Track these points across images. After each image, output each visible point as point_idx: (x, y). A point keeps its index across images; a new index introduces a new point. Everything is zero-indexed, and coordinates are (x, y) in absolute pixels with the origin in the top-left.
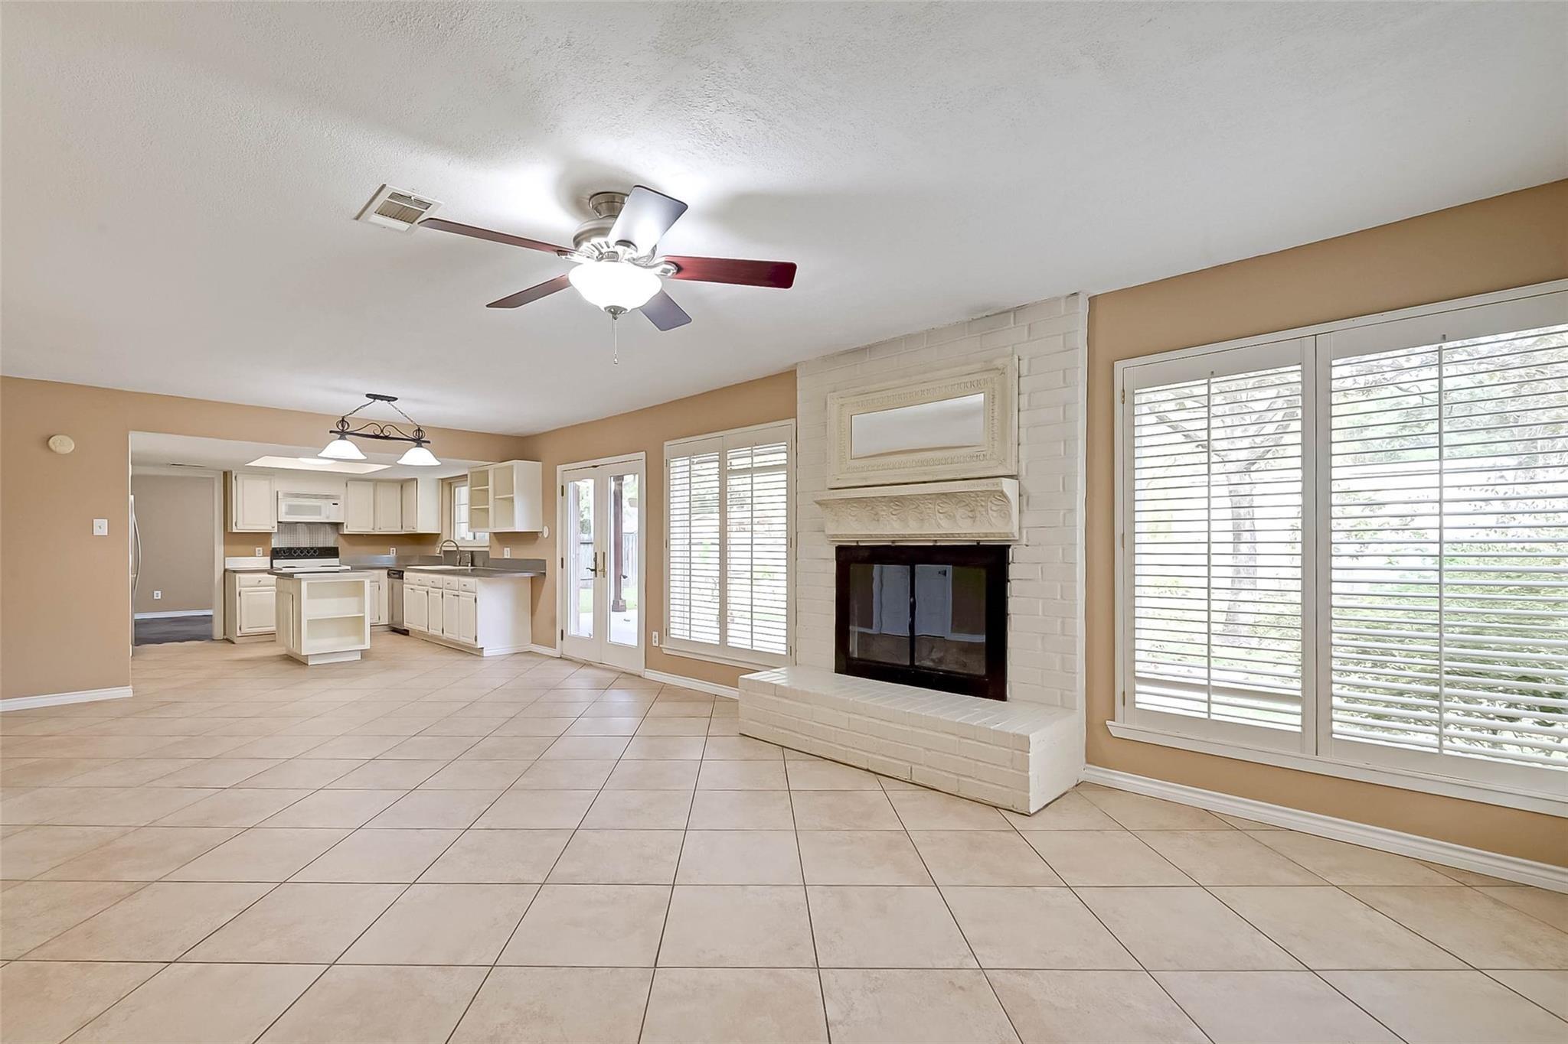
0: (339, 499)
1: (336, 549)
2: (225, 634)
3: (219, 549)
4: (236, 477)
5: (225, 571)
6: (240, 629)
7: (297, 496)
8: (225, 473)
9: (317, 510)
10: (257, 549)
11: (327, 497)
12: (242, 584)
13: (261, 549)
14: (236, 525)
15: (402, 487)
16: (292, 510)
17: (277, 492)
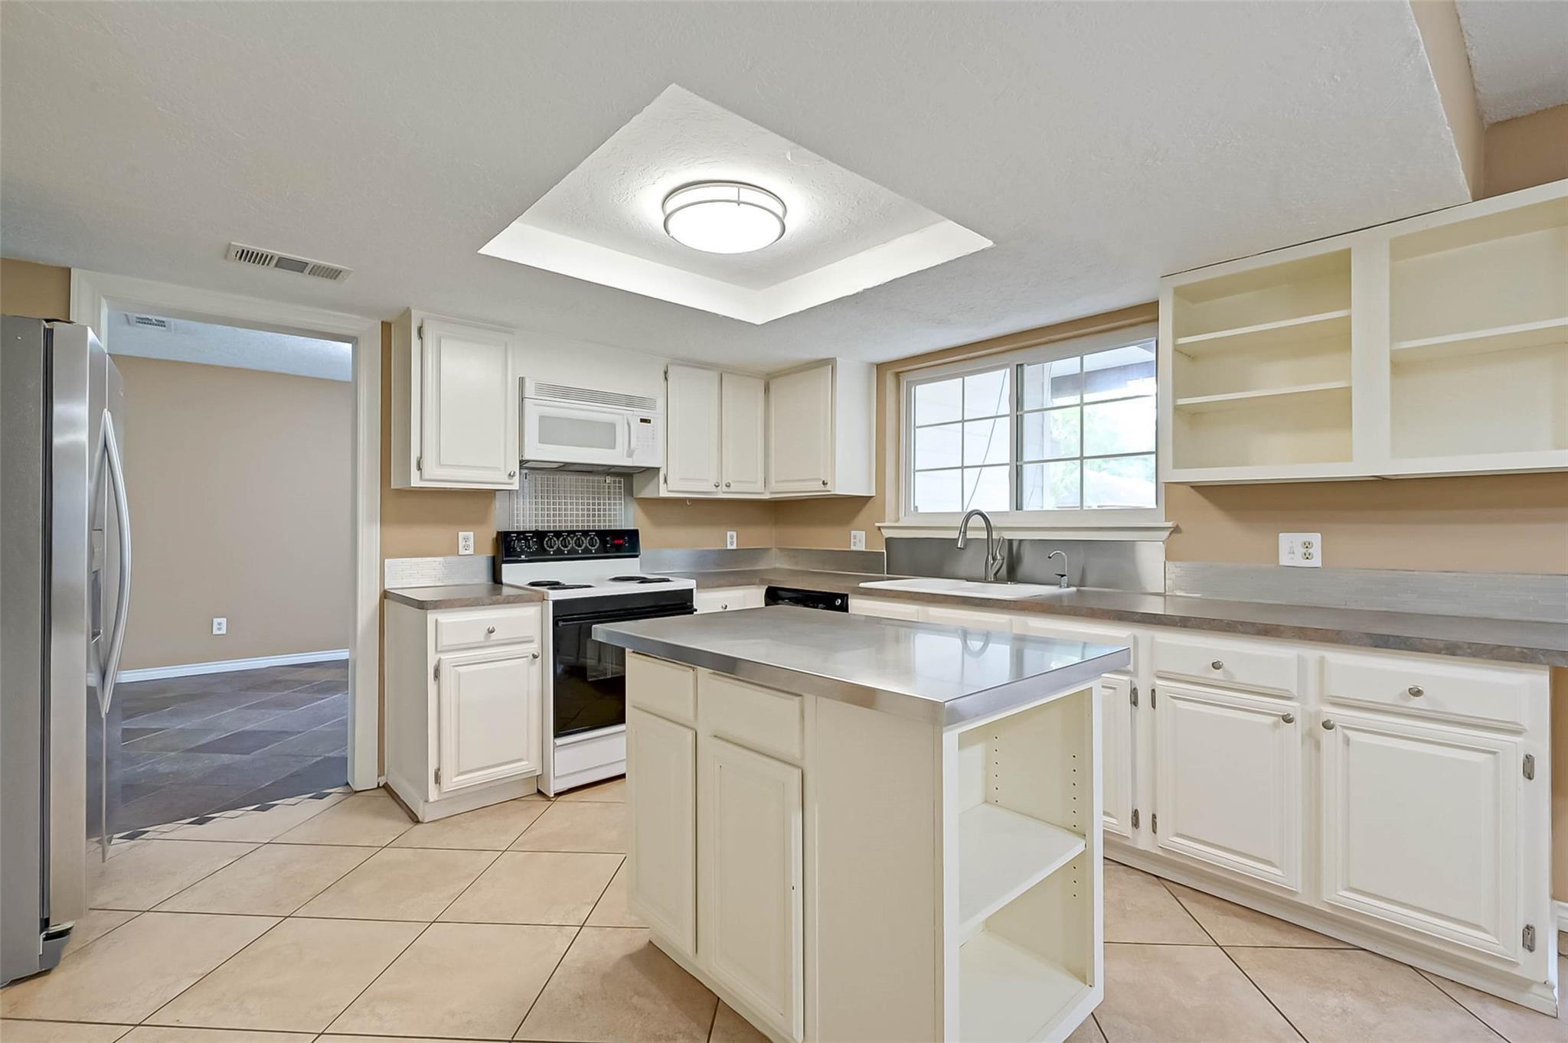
0: (654, 408)
1: (633, 535)
2: (381, 773)
3: (370, 536)
4: (420, 330)
5: (385, 595)
6: (437, 780)
7: (566, 393)
8: (386, 327)
9: (607, 434)
10: (461, 534)
11: (630, 401)
12: (446, 640)
13: (471, 534)
14: (419, 469)
15: (767, 389)
16: (550, 429)
17: (522, 380)
